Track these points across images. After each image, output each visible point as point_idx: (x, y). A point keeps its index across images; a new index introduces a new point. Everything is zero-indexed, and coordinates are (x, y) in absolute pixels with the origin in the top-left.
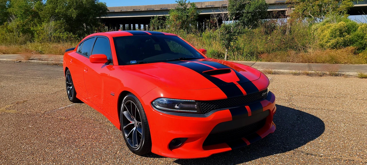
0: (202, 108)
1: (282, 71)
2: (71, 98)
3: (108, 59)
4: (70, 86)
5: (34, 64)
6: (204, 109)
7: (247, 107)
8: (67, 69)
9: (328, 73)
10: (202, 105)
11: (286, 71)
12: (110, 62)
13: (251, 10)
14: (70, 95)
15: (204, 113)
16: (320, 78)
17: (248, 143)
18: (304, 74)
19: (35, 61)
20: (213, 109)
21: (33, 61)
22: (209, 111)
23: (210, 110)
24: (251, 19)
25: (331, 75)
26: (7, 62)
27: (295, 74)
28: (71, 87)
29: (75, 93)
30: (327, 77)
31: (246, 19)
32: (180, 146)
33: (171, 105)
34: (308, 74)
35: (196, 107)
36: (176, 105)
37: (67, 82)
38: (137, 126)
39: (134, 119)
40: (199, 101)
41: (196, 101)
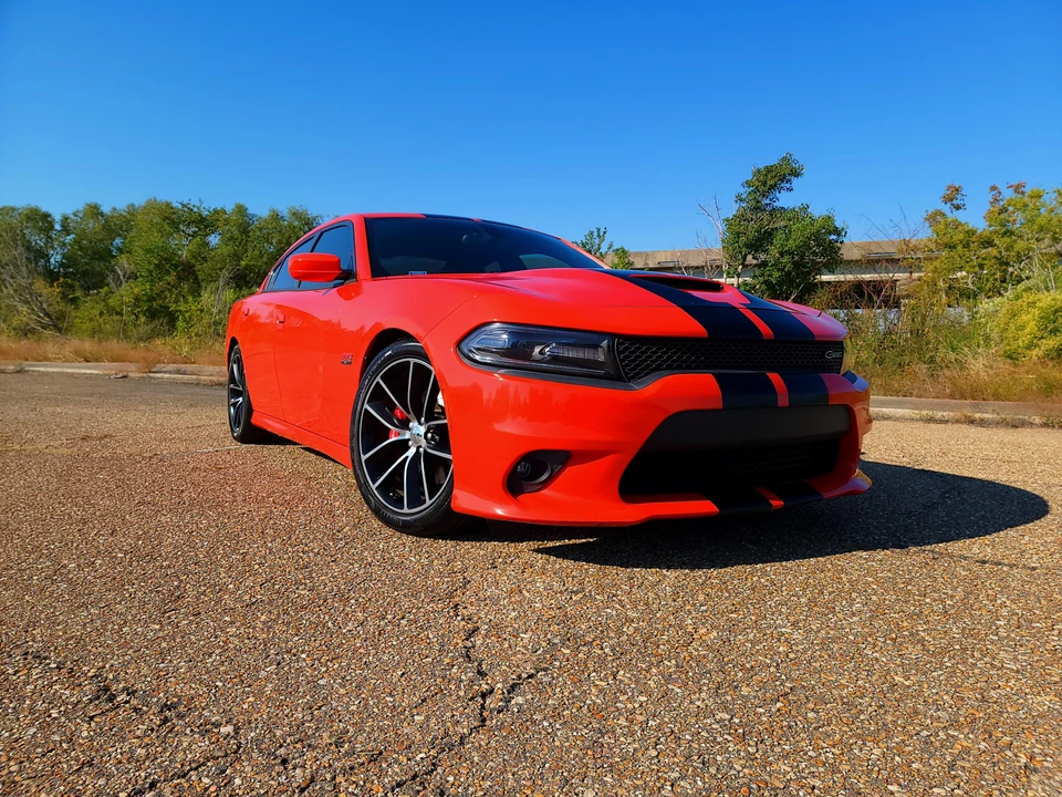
0: (622, 361)
1: (886, 410)
2: (238, 430)
3: (344, 266)
4: (239, 394)
5: (161, 383)
6: (627, 365)
7: (774, 377)
8: (234, 342)
9: (1037, 420)
10: (622, 352)
11: (900, 412)
12: (348, 275)
13: (791, 244)
14: (234, 422)
15: (630, 379)
16: (1011, 431)
17: (777, 503)
18: (958, 421)
19: (166, 375)
20: (658, 368)
21: (158, 375)
22: (646, 375)
23: (649, 371)
24: (789, 273)
25: (1045, 425)
26: (89, 377)
27: (931, 420)
28: (241, 399)
29: (250, 410)
30: (1035, 430)
31: (776, 274)
32: (545, 484)
33: (517, 352)
34: (972, 422)
35: (601, 358)
36: (537, 350)
37: (232, 386)
38: (423, 443)
39: (411, 424)
40: (612, 336)
41: (604, 334)
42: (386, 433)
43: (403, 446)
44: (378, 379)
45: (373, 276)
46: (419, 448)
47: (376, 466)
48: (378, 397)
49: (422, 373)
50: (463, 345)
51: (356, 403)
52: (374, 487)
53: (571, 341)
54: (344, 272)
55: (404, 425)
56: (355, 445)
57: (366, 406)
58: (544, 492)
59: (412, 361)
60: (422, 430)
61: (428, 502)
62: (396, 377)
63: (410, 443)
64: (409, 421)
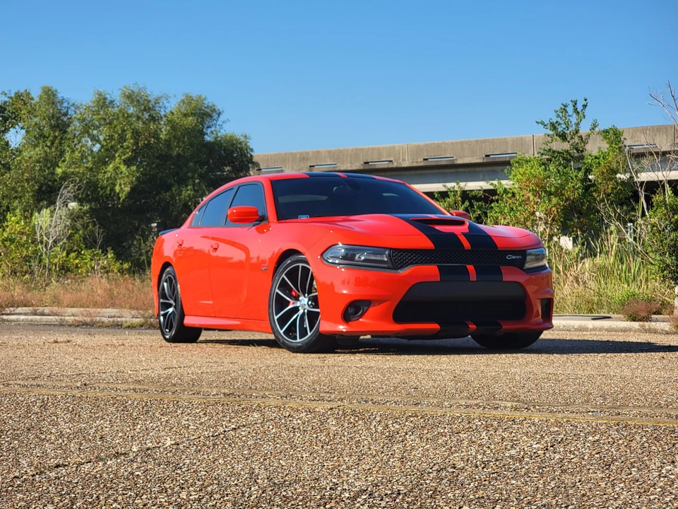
0: (394, 260)
3: (260, 214)
4: (170, 306)
6: (397, 262)
7: (470, 268)
8: (166, 265)
10: (395, 256)
12: (263, 219)
14: (165, 327)
15: (398, 269)
17: (472, 327)
20: (412, 263)
23: (406, 265)
28: (171, 310)
29: (182, 315)
32: (361, 316)
33: (348, 257)
35: (386, 259)
36: (357, 256)
37: (161, 300)
38: (307, 307)
39: (300, 298)
40: (390, 249)
41: (386, 248)
42: (288, 303)
43: (296, 310)
44: (284, 276)
45: (278, 219)
46: (304, 309)
47: (282, 321)
48: (283, 286)
49: (306, 271)
50: (324, 255)
51: (271, 290)
52: (282, 332)
53: (372, 252)
54: (260, 217)
55: (297, 298)
56: (271, 311)
57: (277, 290)
58: (360, 320)
59: (301, 265)
60: (306, 300)
61: (309, 334)
62: (292, 274)
63: (300, 308)
64: (299, 296)
